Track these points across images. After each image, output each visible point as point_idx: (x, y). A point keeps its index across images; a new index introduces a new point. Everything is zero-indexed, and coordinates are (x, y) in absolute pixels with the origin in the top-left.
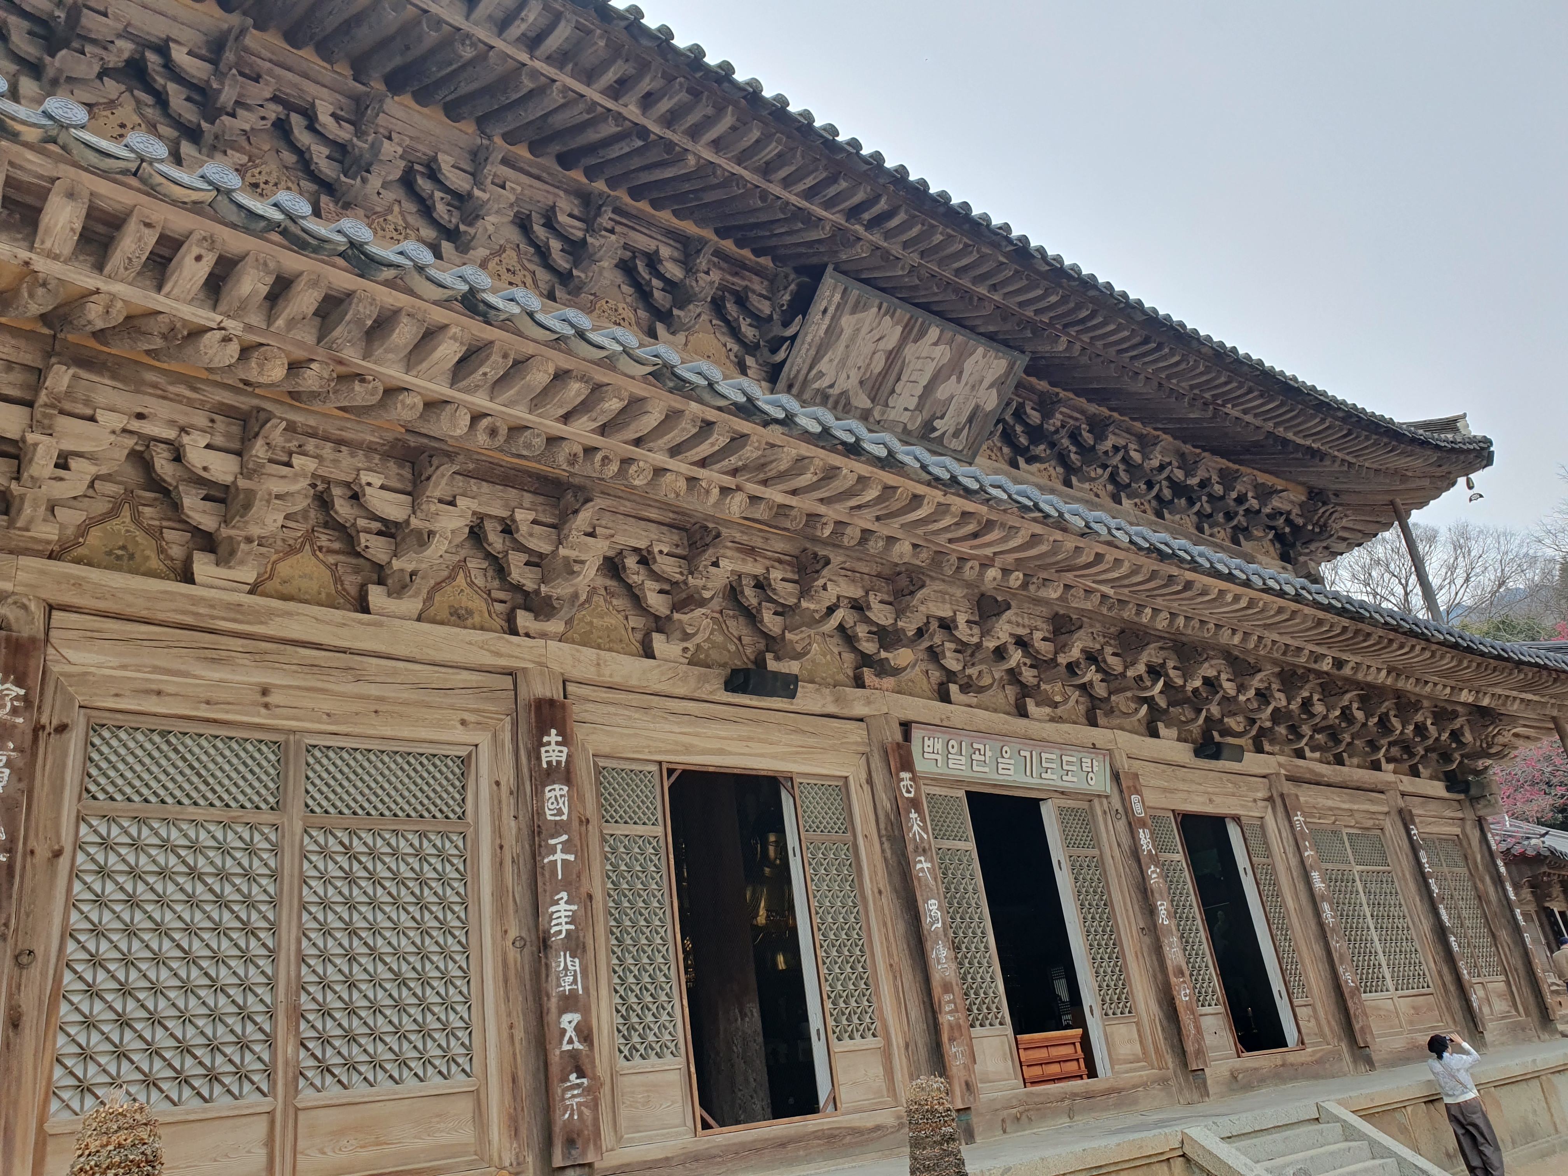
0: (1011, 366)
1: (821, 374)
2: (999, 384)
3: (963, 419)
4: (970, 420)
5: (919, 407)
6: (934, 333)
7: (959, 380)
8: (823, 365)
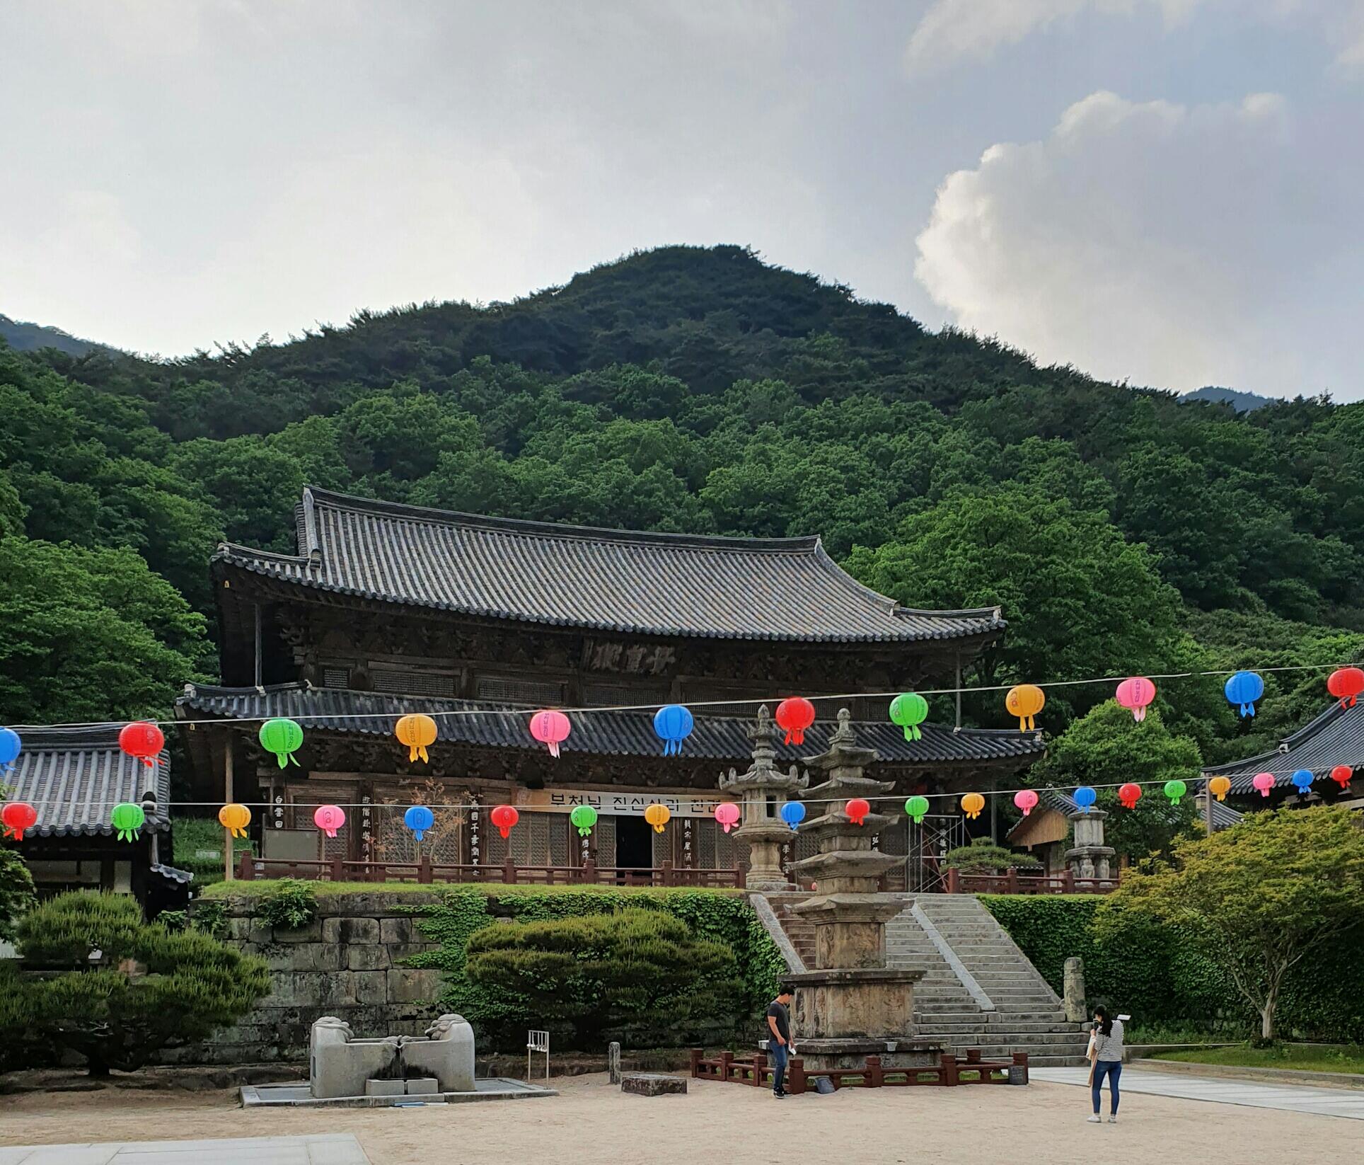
0: (674, 649)
1: (595, 665)
2: (672, 654)
3: (662, 667)
4: (666, 667)
5: (640, 666)
6: (635, 646)
7: (654, 655)
8: (594, 662)
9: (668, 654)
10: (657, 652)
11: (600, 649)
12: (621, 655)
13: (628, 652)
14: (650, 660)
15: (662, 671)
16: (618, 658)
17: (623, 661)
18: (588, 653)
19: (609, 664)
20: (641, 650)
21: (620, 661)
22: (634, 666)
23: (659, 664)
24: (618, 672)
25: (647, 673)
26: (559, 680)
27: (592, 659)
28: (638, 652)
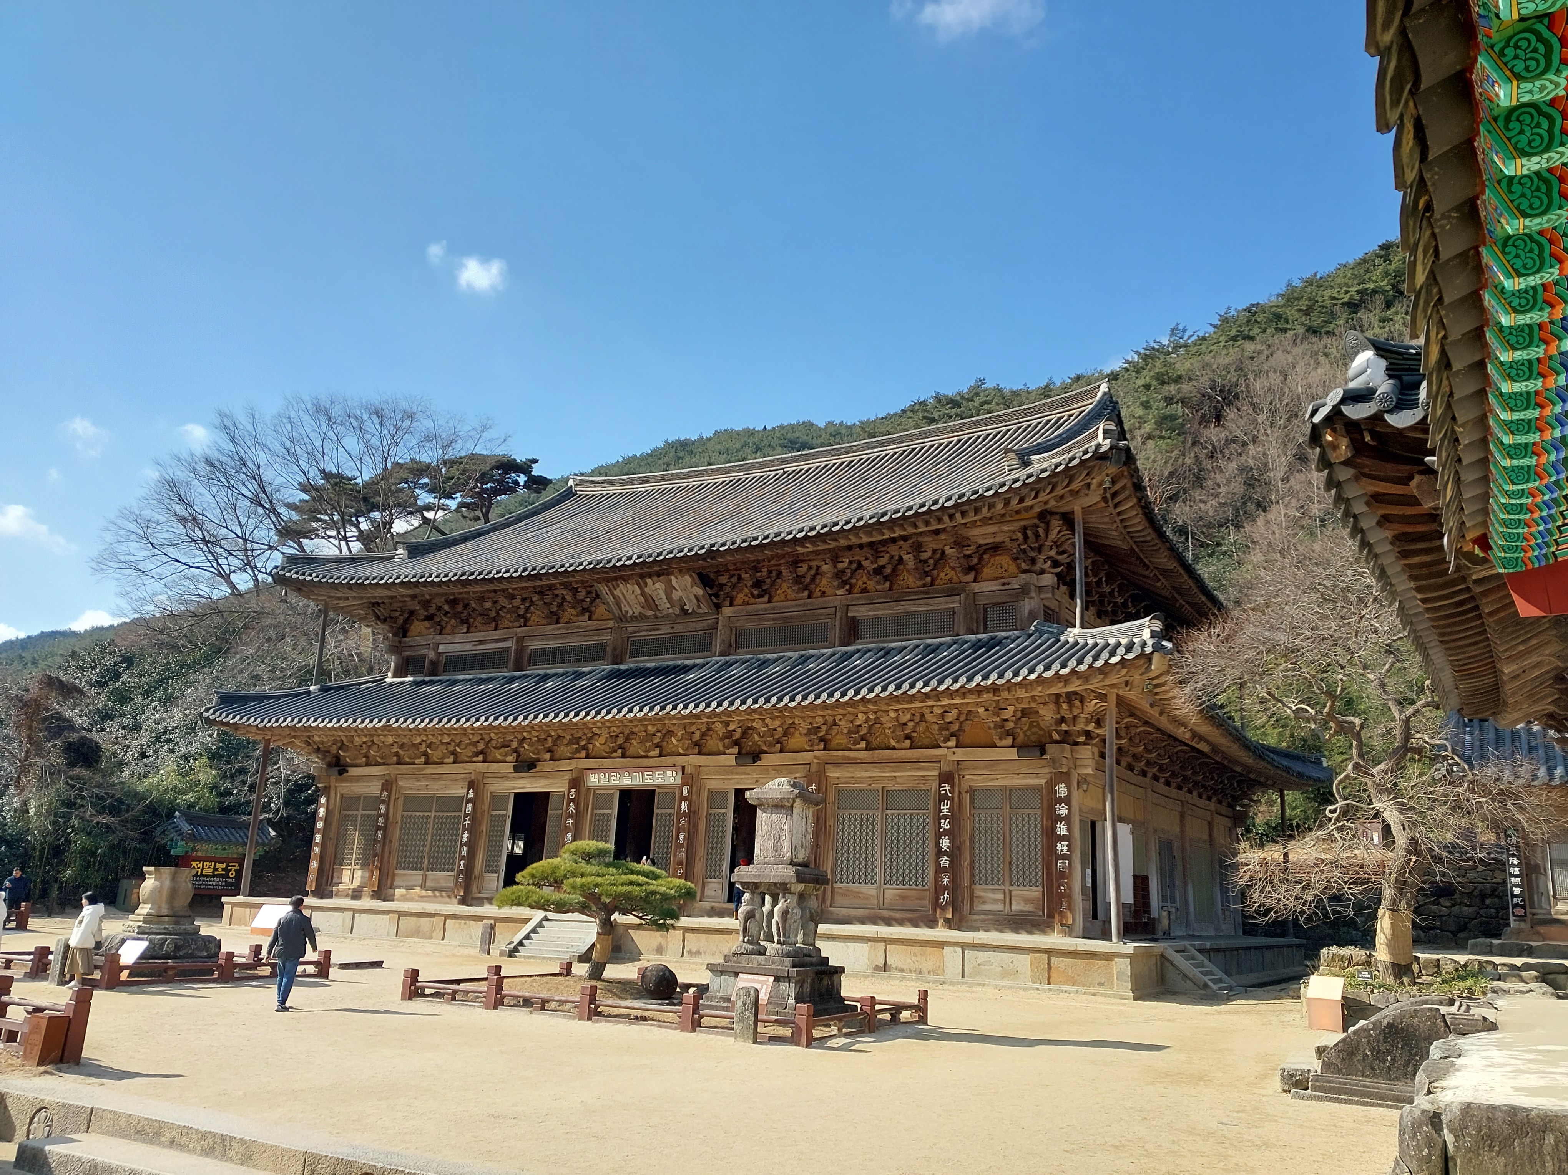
0: (691, 576)
1: (627, 612)
2: (694, 584)
3: (695, 601)
4: (698, 600)
5: (671, 605)
6: (649, 581)
8: (624, 609)
9: (689, 585)
10: (675, 585)
11: (617, 592)
12: (643, 594)
13: (647, 590)
14: (675, 596)
15: (699, 607)
16: (643, 600)
17: (650, 602)
18: (610, 599)
19: (638, 610)
20: (657, 585)
21: (646, 600)
22: (664, 605)
23: (690, 601)
24: (655, 617)
25: (685, 612)
26: (602, 634)
27: (618, 605)
28: (656, 588)
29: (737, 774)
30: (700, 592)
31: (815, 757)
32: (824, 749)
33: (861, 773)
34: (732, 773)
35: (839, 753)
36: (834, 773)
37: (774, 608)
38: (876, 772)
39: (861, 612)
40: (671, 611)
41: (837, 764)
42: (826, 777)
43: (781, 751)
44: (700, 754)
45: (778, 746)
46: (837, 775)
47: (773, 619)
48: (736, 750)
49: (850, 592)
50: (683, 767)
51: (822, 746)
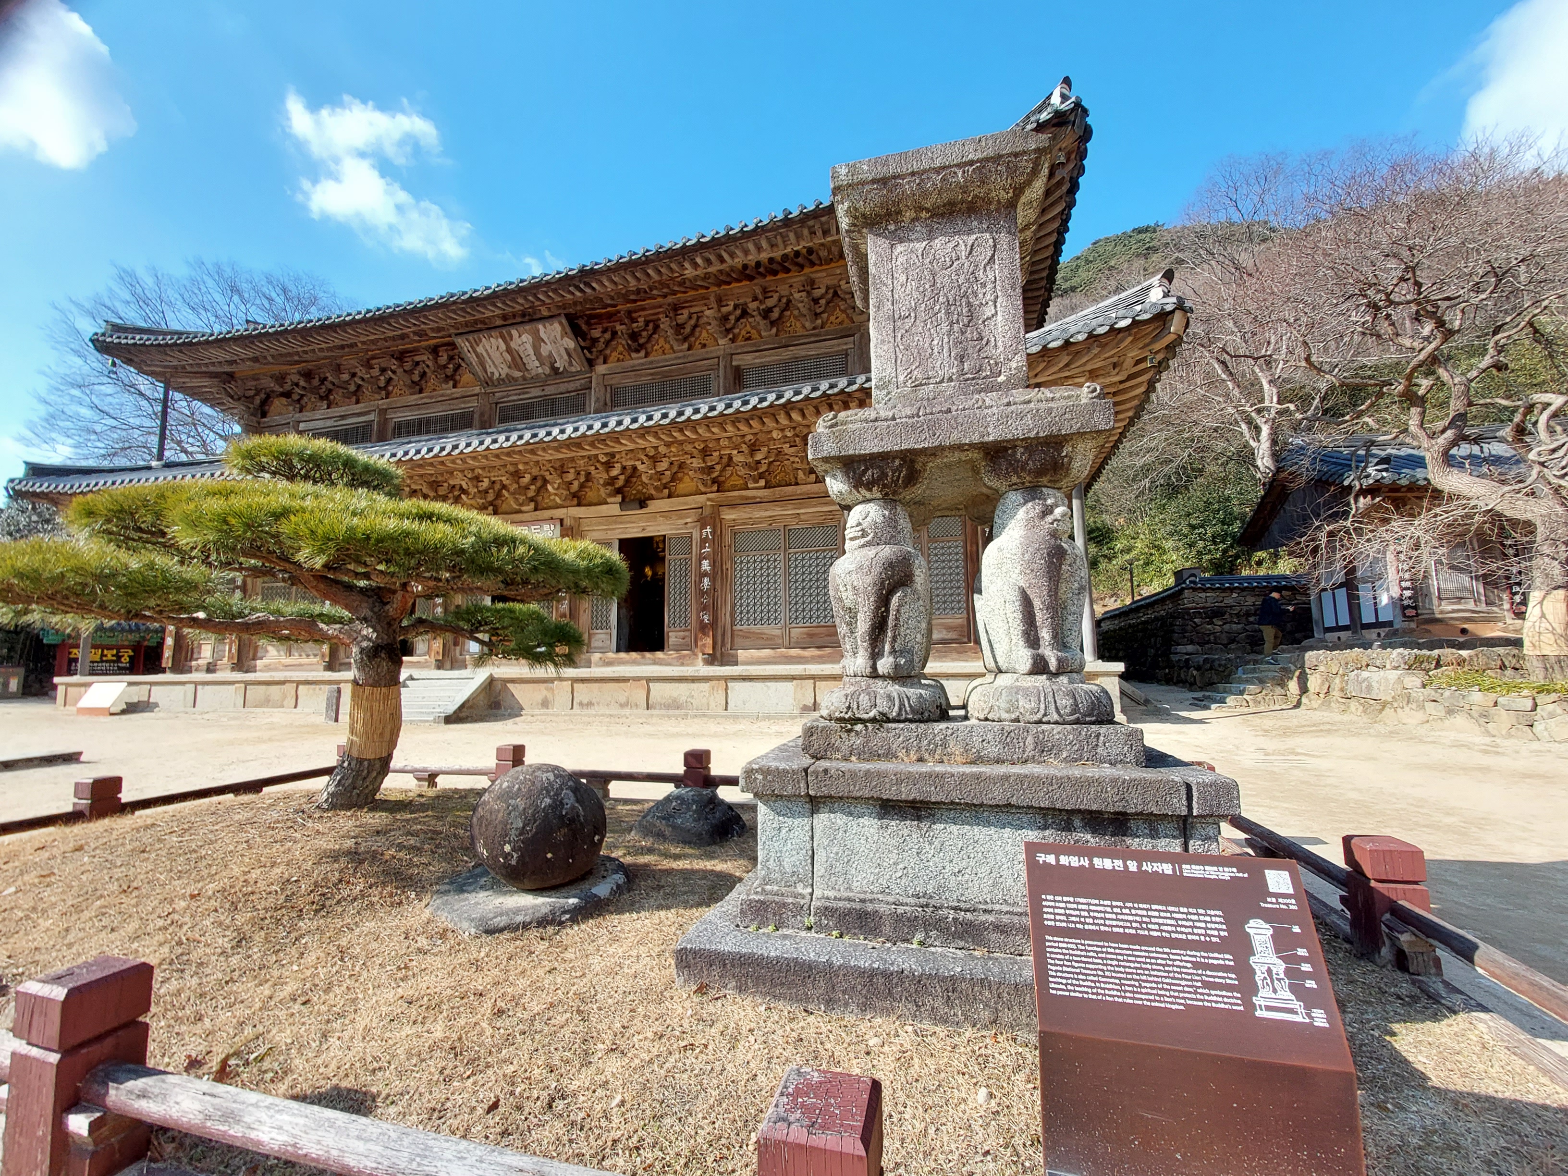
2: (564, 334)
4: (569, 355)
5: (540, 362)
7: (546, 343)
9: (559, 337)
10: (542, 334)
11: (481, 350)
12: (509, 350)
13: (513, 345)
14: (545, 350)
15: (571, 364)
16: (509, 358)
17: (517, 362)
18: (474, 359)
19: (504, 371)
20: (524, 338)
21: (513, 359)
22: (533, 363)
23: (561, 356)
24: (524, 378)
25: (555, 370)
26: (469, 402)
27: (482, 364)
28: (523, 342)
29: (621, 523)
30: (570, 343)
31: (709, 499)
32: (718, 491)
33: (759, 513)
34: (616, 523)
35: (736, 493)
36: (729, 515)
37: (651, 363)
38: (776, 511)
39: (745, 360)
40: (540, 370)
41: (733, 505)
42: (721, 520)
43: (670, 496)
44: (579, 505)
45: (666, 491)
46: (733, 517)
47: (651, 374)
48: (619, 498)
49: (733, 340)
50: (562, 520)
51: (715, 488)
